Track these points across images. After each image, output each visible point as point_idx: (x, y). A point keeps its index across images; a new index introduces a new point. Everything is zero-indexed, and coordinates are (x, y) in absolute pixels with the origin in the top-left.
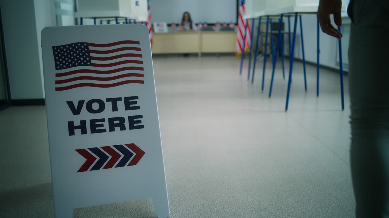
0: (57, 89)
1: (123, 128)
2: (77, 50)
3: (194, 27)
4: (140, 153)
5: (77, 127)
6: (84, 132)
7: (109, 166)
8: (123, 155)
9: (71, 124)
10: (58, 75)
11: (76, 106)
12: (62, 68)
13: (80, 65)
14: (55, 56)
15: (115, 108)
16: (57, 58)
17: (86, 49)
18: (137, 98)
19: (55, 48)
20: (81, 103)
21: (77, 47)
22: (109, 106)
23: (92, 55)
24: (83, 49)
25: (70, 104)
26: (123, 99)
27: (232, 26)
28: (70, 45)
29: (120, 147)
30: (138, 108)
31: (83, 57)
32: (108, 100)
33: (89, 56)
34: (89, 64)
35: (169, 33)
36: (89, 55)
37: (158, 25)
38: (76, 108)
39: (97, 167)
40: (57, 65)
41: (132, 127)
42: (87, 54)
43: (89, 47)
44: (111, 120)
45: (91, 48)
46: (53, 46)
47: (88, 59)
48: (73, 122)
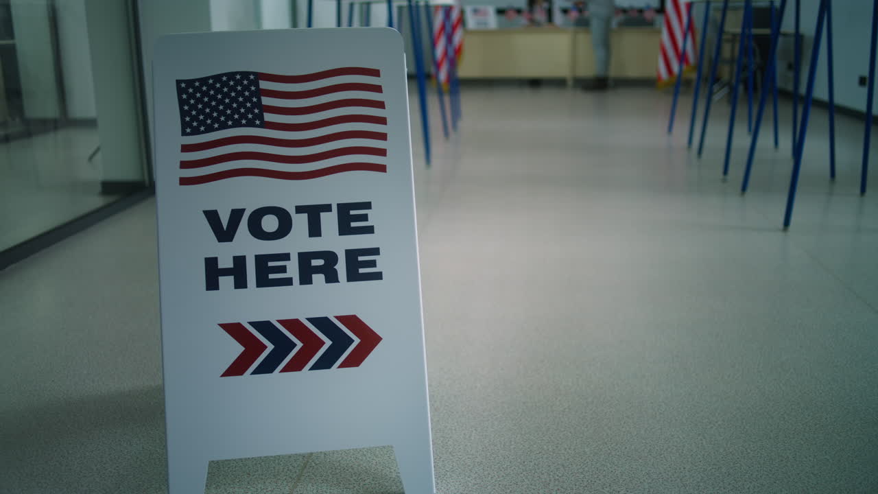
0: (184, 181)
1: (332, 277)
2: (233, 89)
3: (558, 18)
4: (370, 340)
5: (226, 272)
6: (241, 283)
7: (296, 365)
8: (328, 343)
9: (211, 263)
10: (186, 148)
11: (225, 222)
12: (196, 132)
13: (237, 124)
14: (182, 103)
15: (315, 230)
16: (186, 108)
17: (253, 88)
18: (367, 205)
19: (183, 85)
20: (236, 215)
21: (232, 83)
22: (300, 223)
23: (266, 101)
24: (246, 88)
25: (212, 216)
26: (335, 208)
27: (648, 15)
28: (217, 78)
29: (322, 323)
30: (370, 230)
31: (245, 107)
32: (300, 210)
33: (259, 104)
34: (258, 122)
35: (501, 31)
36: (259, 100)
37: (476, 11)
38: (225, 228)
39: (267, 368)
40: (184, 125)
41: (353, 276)
42: (255, 100)
43: (260, 81)
44: (305, 258)
45: (264, 85)
46: (177, 81)
47: (256, 111)
48: (216, 259)
